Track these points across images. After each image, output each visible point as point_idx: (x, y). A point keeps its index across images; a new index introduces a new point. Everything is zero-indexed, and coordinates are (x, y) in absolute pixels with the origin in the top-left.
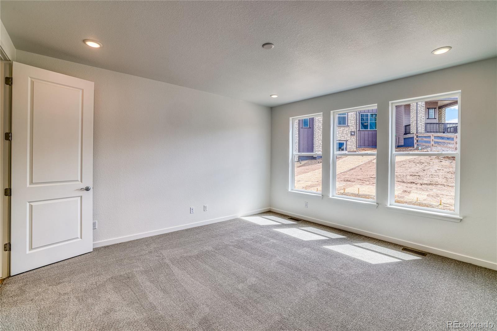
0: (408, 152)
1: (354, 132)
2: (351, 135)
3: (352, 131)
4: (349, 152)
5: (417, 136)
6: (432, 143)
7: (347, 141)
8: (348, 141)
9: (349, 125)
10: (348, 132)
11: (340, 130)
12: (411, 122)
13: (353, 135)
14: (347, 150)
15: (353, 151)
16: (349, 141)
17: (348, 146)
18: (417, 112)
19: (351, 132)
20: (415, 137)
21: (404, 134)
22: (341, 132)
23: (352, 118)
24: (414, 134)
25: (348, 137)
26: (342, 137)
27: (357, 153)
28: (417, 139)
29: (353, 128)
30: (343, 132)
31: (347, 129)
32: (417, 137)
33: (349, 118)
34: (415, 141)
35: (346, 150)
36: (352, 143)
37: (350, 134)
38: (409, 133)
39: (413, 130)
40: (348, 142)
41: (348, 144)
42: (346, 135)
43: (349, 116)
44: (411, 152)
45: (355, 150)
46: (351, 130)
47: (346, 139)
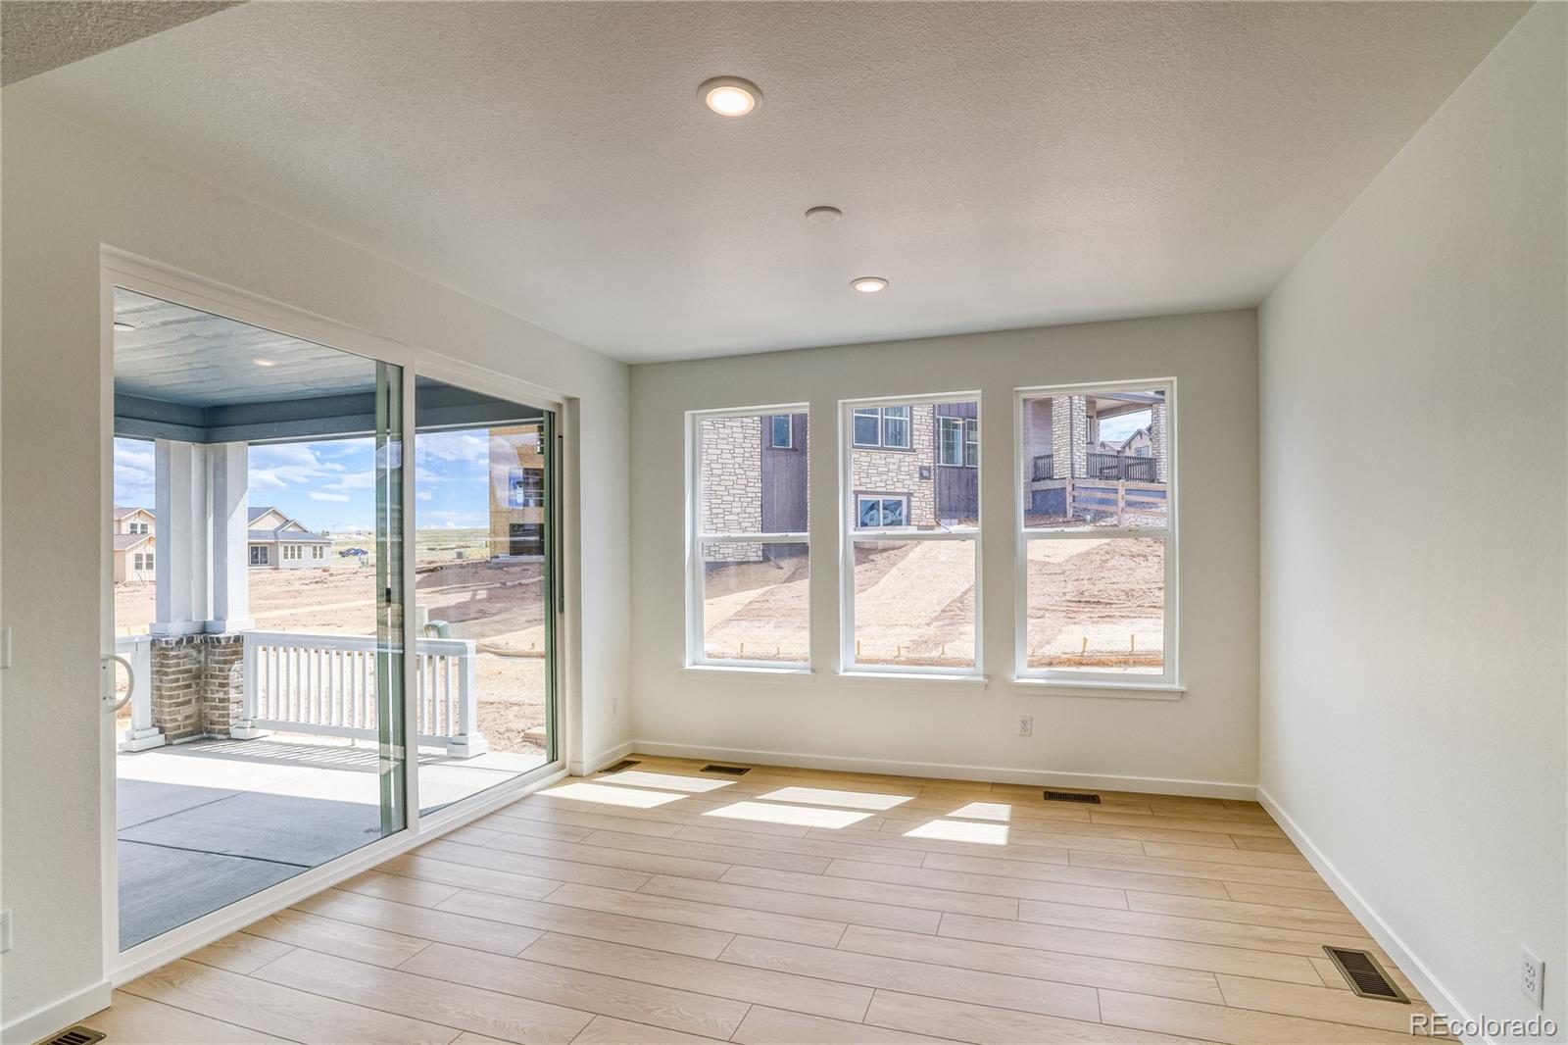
0: (1060, 529)
1: (928, 469)
2: (922, 477)
3: (925, 464)
4: (920, 527)
5: (1073, 485)
6: (1122, 504)
7: (909, 495)
8: (912, 494)
9: (915, 447)
10: (913, 468)
11: (893, 460)
12: (1055, 448)
13: (925, 478)
14: (912, 523)
15: (927, 526)
16: (915, 495)
17: (913, 512)
18: (1071, 423)
19: (921, 468)
20: (1069, 488)
21: (1033, 480)
22: (896, 467)
23: (921, 427)
24: (1067, 481)
25: (912, 484)
26: (897, 484)
27: (938, 531)
28: (1075, 493)
29: (926, 458)
30: (899, 466)
31: (910, 459)
32: (1073, 490)
33: (914, 426)
34: (1069, 499)
35: (909, 523)
36: (923, 501)
37: (918, 475)
38: (1051, 478)
39: (1061, 469)
40: (913, 499)
41: (913, 504)
42: (907, 477)
43: (914, 421)
44: (1066, 530)
45: (932, 522)
46: (920, 464)
47: (906, 491)
